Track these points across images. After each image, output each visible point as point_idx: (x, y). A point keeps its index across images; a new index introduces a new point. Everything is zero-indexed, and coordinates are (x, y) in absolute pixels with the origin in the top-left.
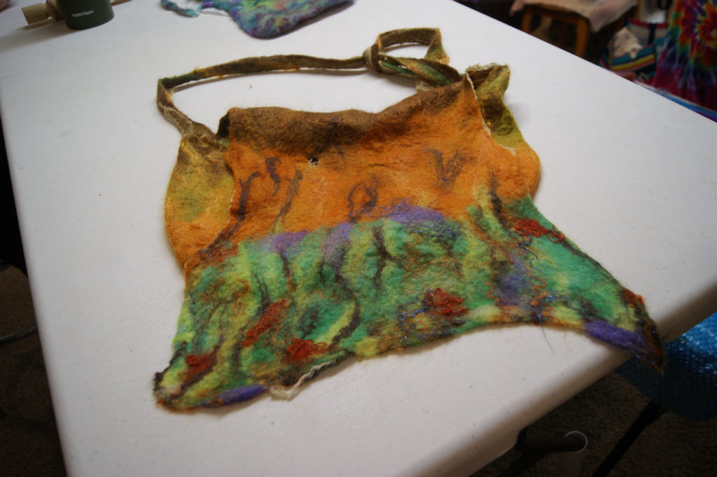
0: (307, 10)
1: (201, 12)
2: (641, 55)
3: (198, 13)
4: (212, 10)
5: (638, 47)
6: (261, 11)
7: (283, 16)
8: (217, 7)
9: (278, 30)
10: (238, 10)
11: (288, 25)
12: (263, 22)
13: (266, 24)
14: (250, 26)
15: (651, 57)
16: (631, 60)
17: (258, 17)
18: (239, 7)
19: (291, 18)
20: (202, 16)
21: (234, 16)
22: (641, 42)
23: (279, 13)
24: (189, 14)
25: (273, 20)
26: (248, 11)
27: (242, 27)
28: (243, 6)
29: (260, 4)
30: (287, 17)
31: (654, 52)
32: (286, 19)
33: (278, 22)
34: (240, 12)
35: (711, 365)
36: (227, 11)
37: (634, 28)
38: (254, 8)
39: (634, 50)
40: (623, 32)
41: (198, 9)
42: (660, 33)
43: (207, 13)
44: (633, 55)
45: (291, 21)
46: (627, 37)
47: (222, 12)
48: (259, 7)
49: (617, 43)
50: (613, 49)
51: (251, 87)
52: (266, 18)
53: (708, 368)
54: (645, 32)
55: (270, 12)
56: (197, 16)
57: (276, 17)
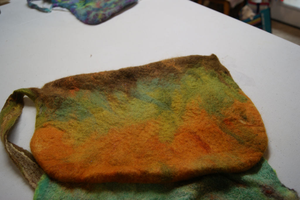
0: (114, 9)
1: (53, 10)
2: (255, 18)
3: (51, 10)
4: (59, 8)
5: (253, 14)
6: (88, 9)
7: (102, 12)
8: (62, 6)
9: (100, 20)
10: (75, 8)
11: (105, 17)
12: (92, 16)
14: (83, 18)
15: (259, 19)
16: (251, 20)
17: (88, 13)
18: (75, 7)
19: (107, 13)
20: (53, 12)
21: (73, 12)
22: (254, 12)
23: (99, 9)
24: (46, 10)
25: (97, 15)
26: (80, 9)
27: (78, 18)
28: (76, 5)
29: (87, 5)
30: (104, 13)
31: (260, 17)
32: (104, 14)
33: (100, 17)
34: (76, 10)
36: (68, 8)
37: (250, 5)
38: (84, 7)
39: (252, 16)
40: (246, 8)
41: (50, 8)
42: (262, 8)
43: (56, 10)
44: (252, 18)
45: (107, 15)
46: (248, 10)
47: (65, 9)
48: (87, 7)
49: (243, 13)
51: (91, 56)
52: (93, 13)
54: (255, 7)
55: (94, 10)
56: (50, 12)
57: (98, 13)
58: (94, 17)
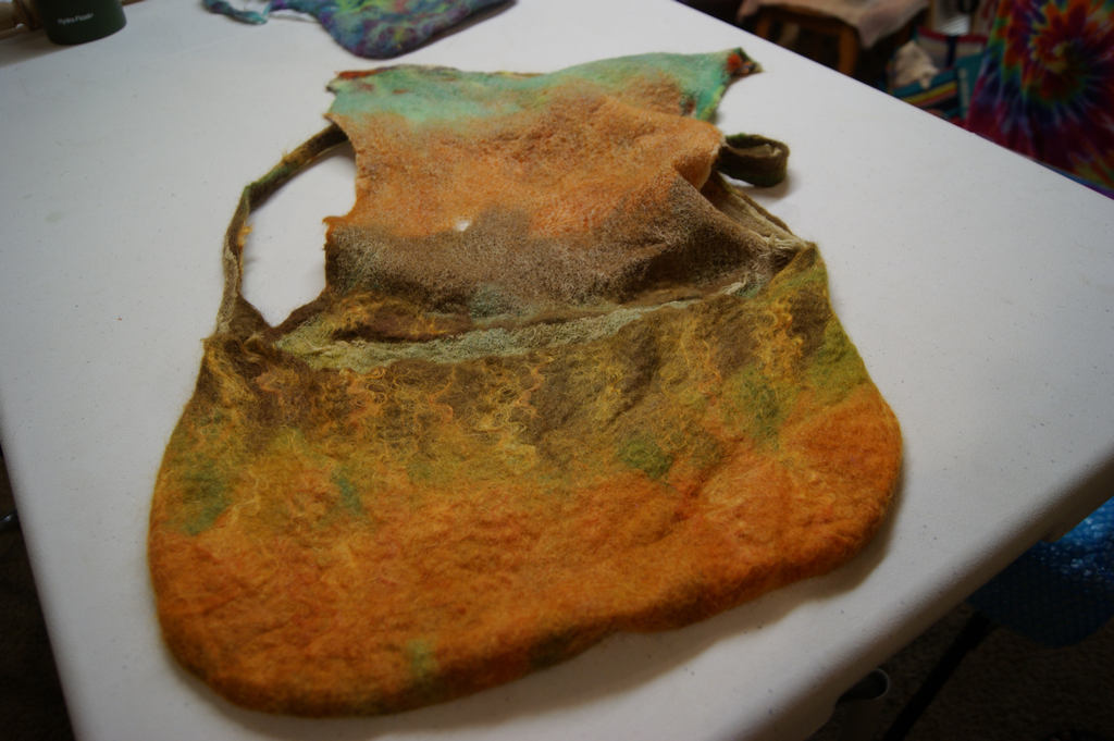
0: (442, 15)
1: (271, 16)
2: (936, 82)
3: (266, 17)
4: (289, 12)
5: (931, 70)
6: (370, 15)
7: (406, 25)
8: (296, 8)
9: (399, 46)
10: (332, 13)
11: (414, 39)
12: (375, 33)
13: (380, 36)
14: (352, 39)
15: (950, 87)
16: (921, 91)
17: (368, 25)
18: (333, 8)
19: (420, 28)
20: (272, 23)
21: (326, 22)
22: (935, 63)
23: (398, 17)
24: (251, 19)
25: (391, 31)
26: (347, 14)
27: (339, 40)
28: (338, 6)
29: (366, 4)
30: (413, 26)
31: (956, 79)
32: (412, 31)
33: (399, 37)
34: (336, 16)
35: (1081, 561)
36: (312, 13)
37: (925, 41)
38: (358, 9)
39: (926, 75)
40: (909, 48)
41: (265, 12)
42: (963, 50)
43: (279, 17)
44: (925, 84)
45: (420, 33)
46: (915, 56)
47: (305, 16)
48: (367, 9)
49: (900, 65)
50: (895, 75)
52: (382, 27)
53: (1076, 566)
54: (942, 48)
55: (385, 17)
56: (265, 22)
57: (395, 25)
58: (382, 36)
